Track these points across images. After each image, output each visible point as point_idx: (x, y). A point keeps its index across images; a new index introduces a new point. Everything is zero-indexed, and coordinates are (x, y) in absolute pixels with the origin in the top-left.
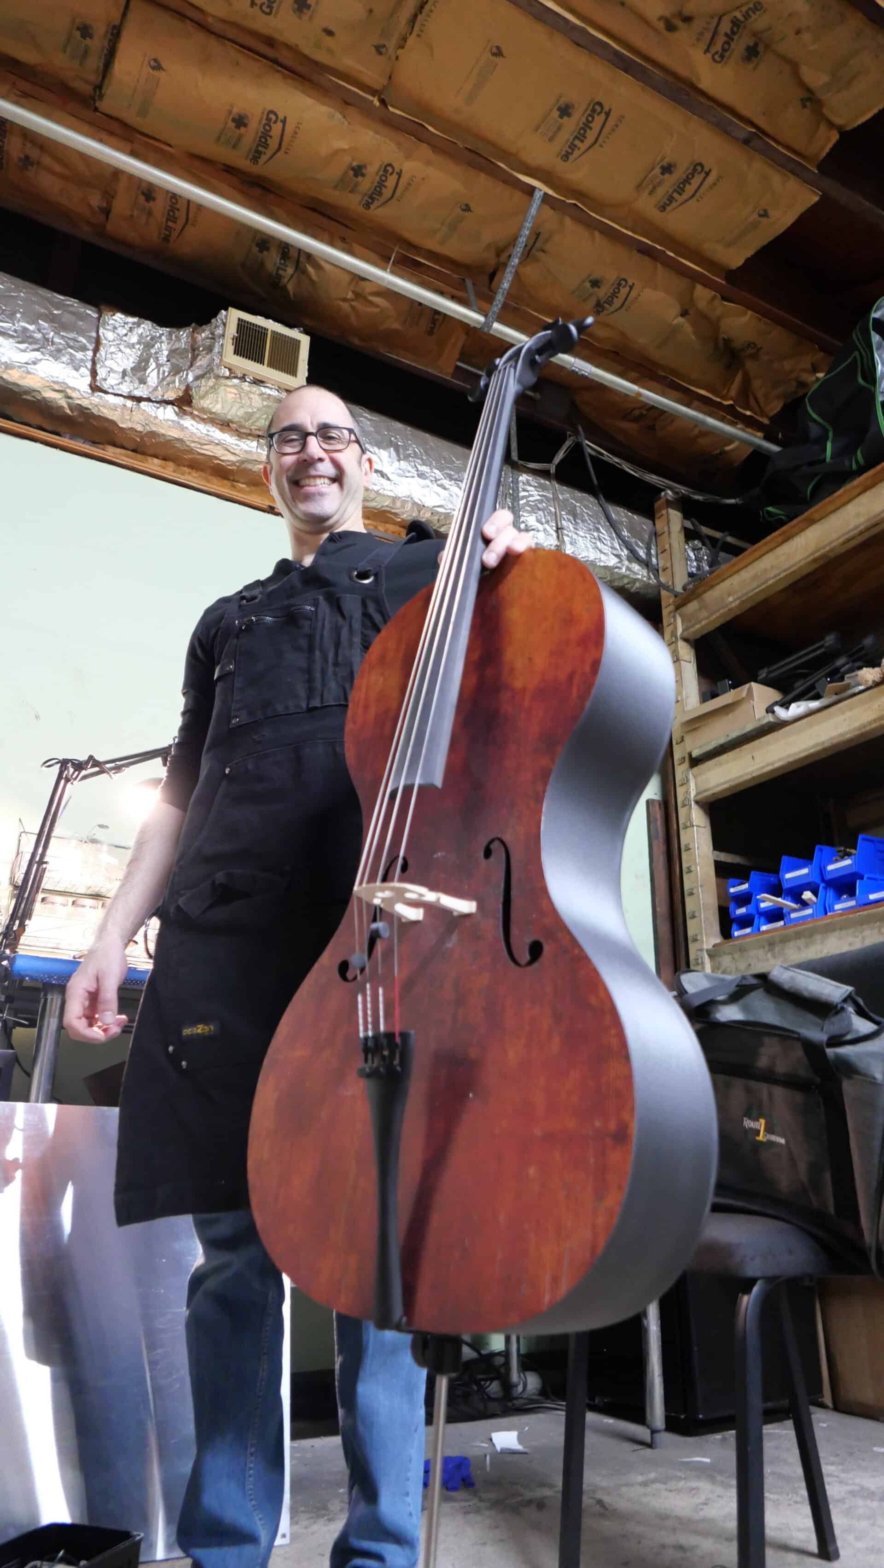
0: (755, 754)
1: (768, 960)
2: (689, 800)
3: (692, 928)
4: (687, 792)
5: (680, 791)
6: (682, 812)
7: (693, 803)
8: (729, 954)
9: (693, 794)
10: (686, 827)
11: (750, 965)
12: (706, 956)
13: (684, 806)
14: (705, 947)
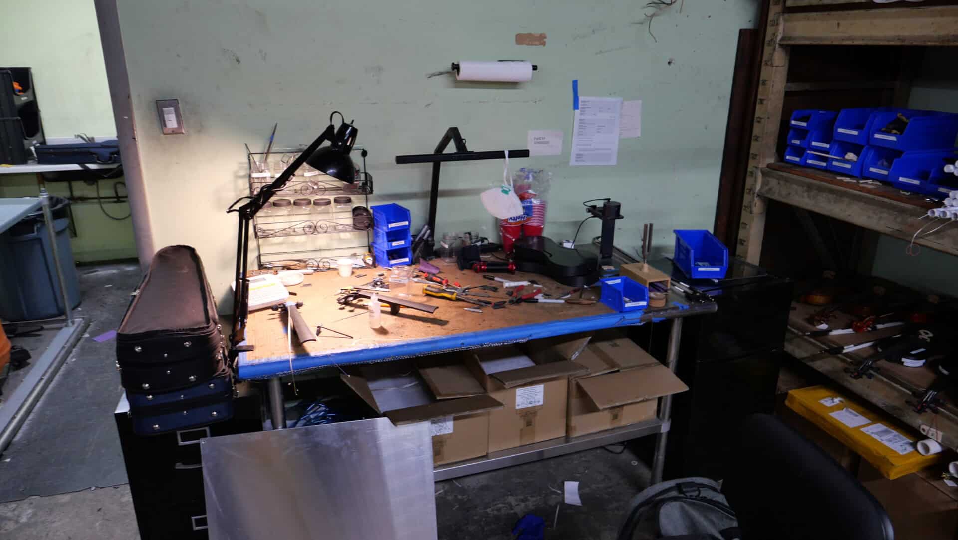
0: (842, 23)
1: (803, 197)
2: (775, 42)
3: (755, 147)
4: (774, 34)
5: (770, 30)
6: (767, 50)
7: (777, 46)
8: (778, 179)
9: (779, 38)
10: (767, 65)
11: (790, 194)
12: (760, 174)
13: (769, 45)
14: (761, 166)
